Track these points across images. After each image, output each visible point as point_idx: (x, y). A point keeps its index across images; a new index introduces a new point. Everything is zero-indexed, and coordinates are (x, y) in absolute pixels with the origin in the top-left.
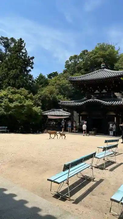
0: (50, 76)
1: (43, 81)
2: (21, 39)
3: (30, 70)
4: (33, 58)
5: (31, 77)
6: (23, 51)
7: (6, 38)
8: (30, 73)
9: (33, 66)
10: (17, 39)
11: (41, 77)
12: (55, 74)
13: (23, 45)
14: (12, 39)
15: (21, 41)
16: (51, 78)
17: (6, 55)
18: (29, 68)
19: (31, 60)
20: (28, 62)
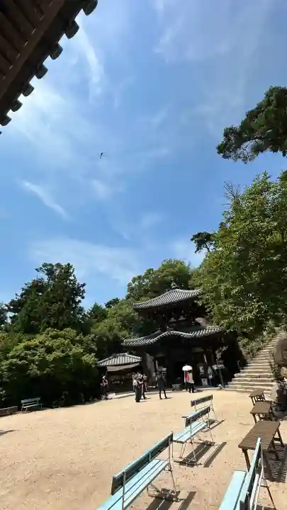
0: (108, 305)
1: (98, 313)
2: (69, 264)
3: (80, 301)
4: (84, 285)
5: (81, 309)
6: (72, 278)
7: (51, 265)
8: (81, 305)
9: (84, 295)
10: (64, 264)
11: (96, 308)
12: (115, 301)
13: (71, 271)
14: (58, 265)
15: (69, 266)
16: (111, 307)
17: (48, 285)
18: (79, 298)
19: (81, 288)
20: (77, 291)
